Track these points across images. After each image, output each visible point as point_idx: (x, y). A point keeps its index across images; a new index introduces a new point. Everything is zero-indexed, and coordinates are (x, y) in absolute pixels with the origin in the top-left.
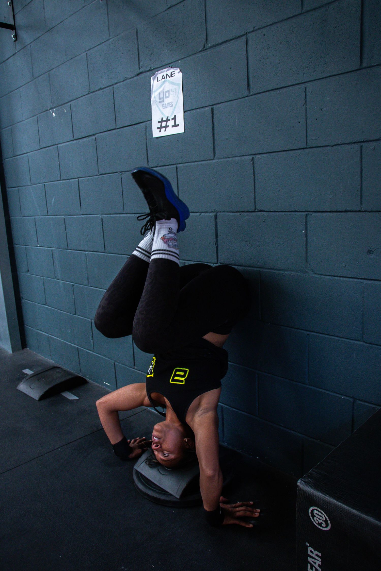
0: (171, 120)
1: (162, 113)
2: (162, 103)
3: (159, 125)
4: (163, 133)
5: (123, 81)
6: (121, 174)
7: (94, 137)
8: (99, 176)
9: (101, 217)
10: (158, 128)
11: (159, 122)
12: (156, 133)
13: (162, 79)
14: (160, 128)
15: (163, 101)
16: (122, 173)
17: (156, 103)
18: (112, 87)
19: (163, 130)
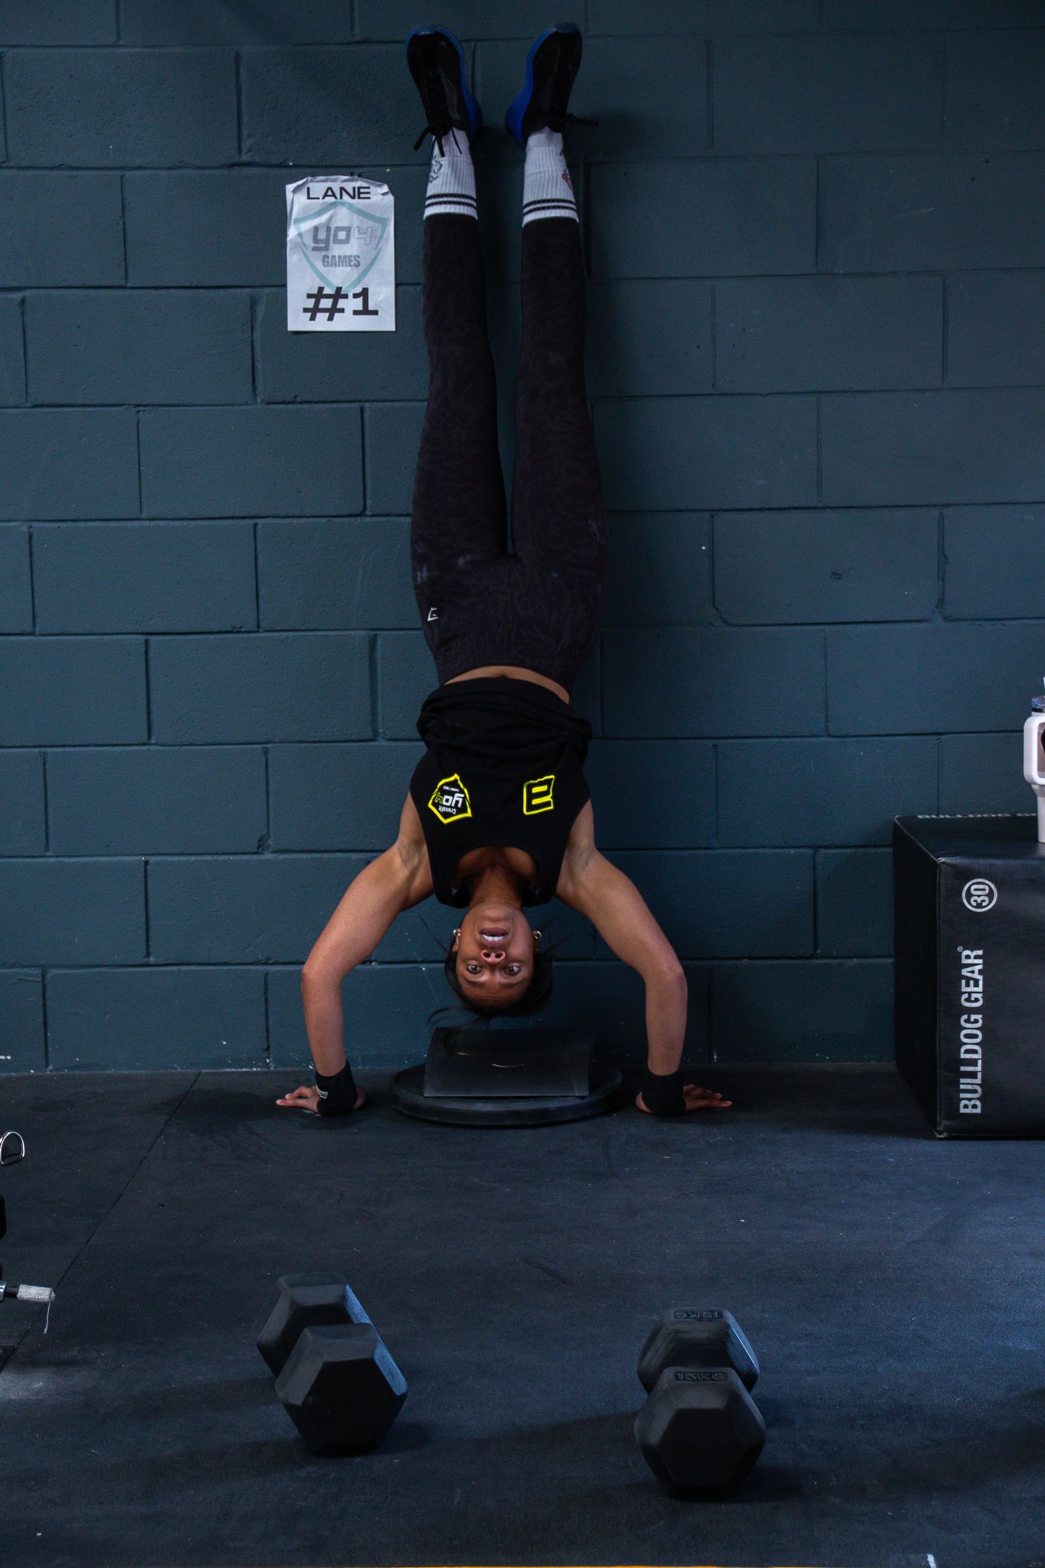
0: (350, 296)
1: (322, 278)
2: (324, 253)
3: (311, 303)
4: (322, 324)
5: (169, 169)
6: (139, 411)
7: (17, 296)
8: (31, 410)
9: (24, 528)
10: (306, 310)
11: (309, 296)
12: (297, 321)
13: (326, 195)
14: (313, 312)
15: (327, 249)
16: (141, 408)
17: (305, 250)
18: (121, 173)
19: (321, 317)
